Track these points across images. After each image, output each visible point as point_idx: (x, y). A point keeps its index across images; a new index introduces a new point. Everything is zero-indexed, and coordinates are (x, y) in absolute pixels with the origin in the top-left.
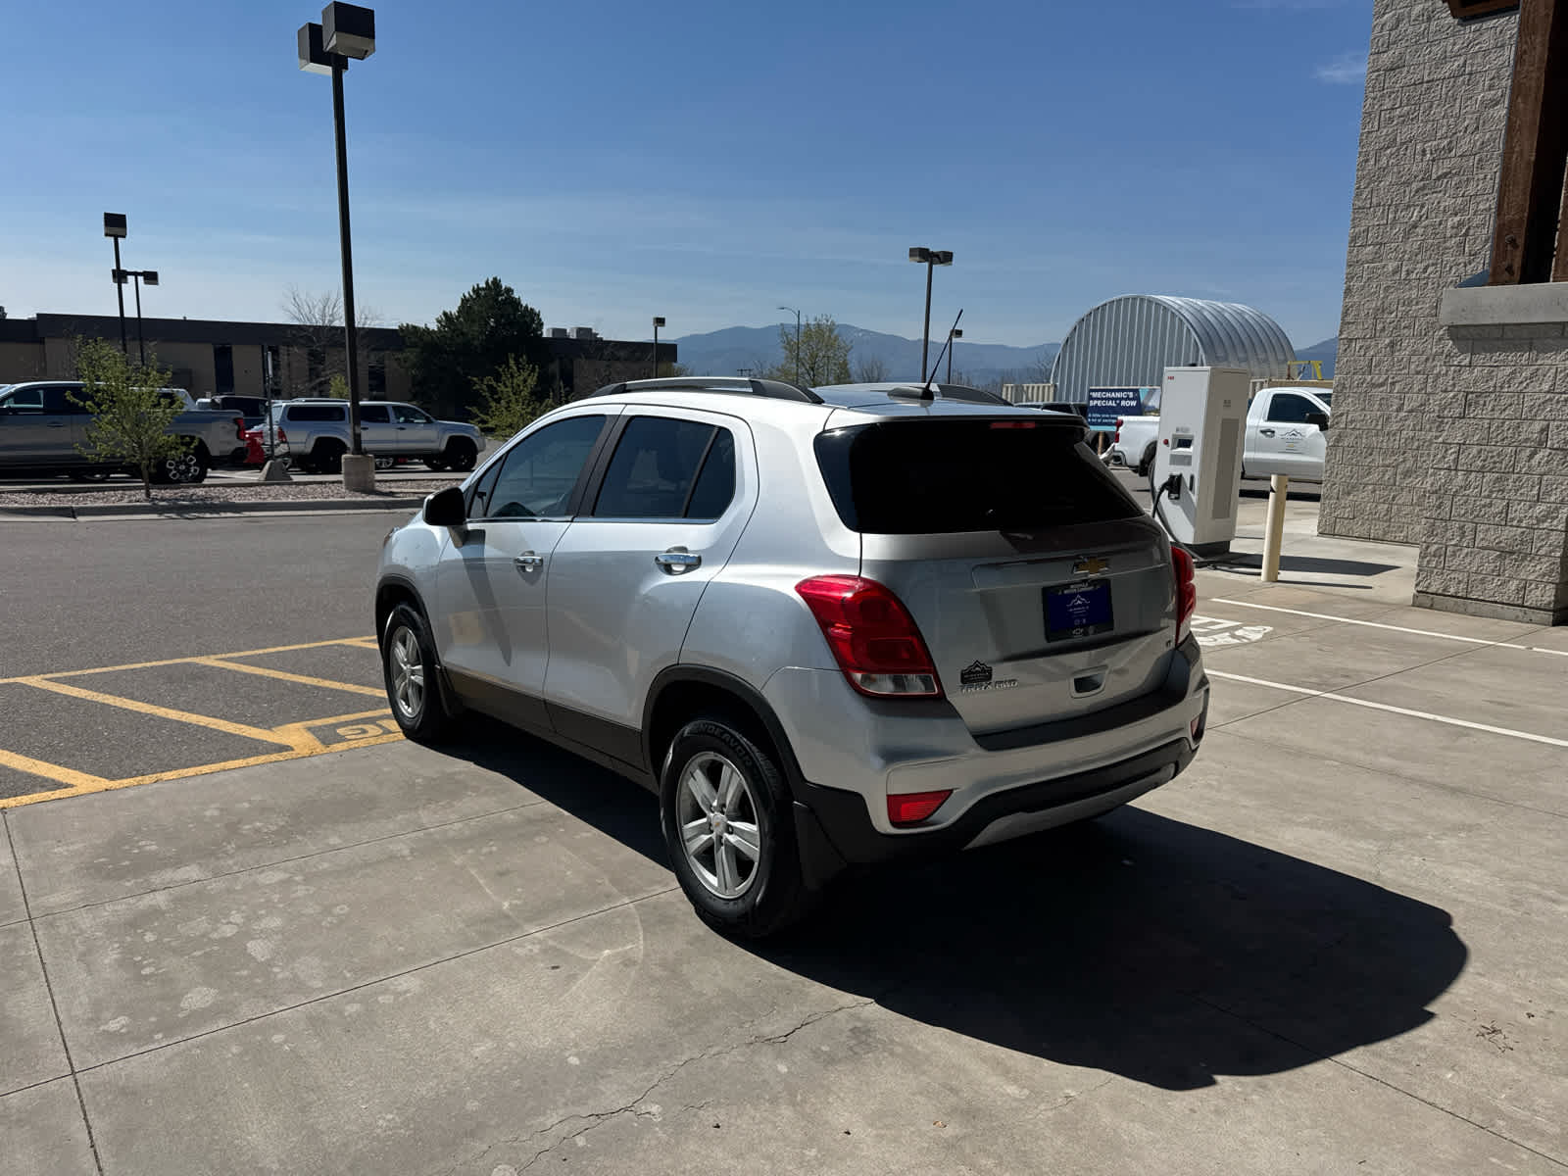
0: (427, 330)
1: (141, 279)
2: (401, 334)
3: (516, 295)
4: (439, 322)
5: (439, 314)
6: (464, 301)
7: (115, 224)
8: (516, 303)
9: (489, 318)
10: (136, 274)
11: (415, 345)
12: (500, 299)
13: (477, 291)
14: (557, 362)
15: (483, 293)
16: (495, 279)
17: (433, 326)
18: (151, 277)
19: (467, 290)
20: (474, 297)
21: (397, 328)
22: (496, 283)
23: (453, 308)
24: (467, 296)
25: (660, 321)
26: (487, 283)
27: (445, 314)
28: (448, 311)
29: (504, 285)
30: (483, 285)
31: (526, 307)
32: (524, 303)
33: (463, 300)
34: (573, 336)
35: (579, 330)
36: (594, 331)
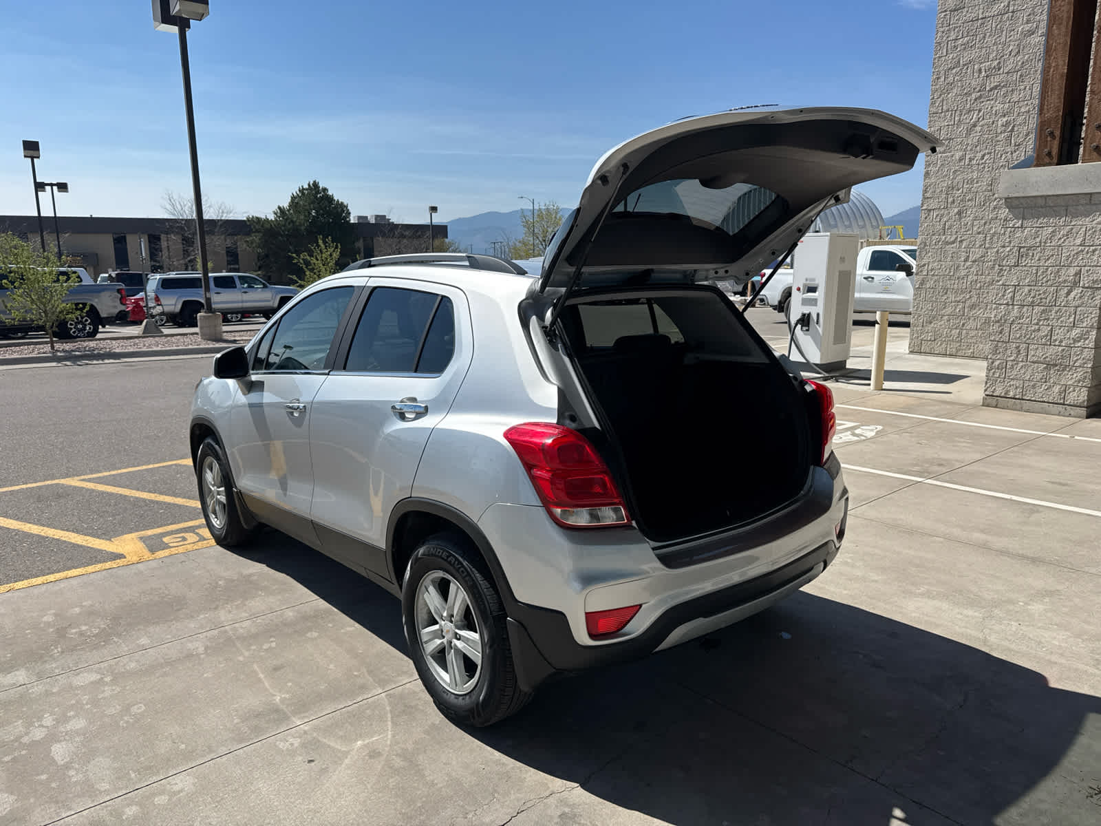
0: (267, 220)
1: (55, 188)
2: (248, 223)
3: (330, 193)
4: (275, 213)
5: (275, 208)
6: (293, 198)
7: (31, 148)
8: (330, 199)
9: (311, 210)
10: (52, 185)
11: (257, 231)
12: (319, 196)
13: (302, 190)
14: (361, 241)
15: (306, 192)
16: (315, 182)
17: (272, 217)
18: (63, 187)
19: (295, 190)
20: (300, 195)
21: (245, 219)
22: (316, 185)
23: (285, 204)
24: (295, 194)
25: (434, 209)
26: (309, 185)
27: (279, 208)
28: (281, 206)
29: (321, 186)
30: (306, 186)
31: (338, 201)
32: (336, 198)
33: (292, 198)
34: (373, 221)
35: (377, 217)
36: (387, 217)
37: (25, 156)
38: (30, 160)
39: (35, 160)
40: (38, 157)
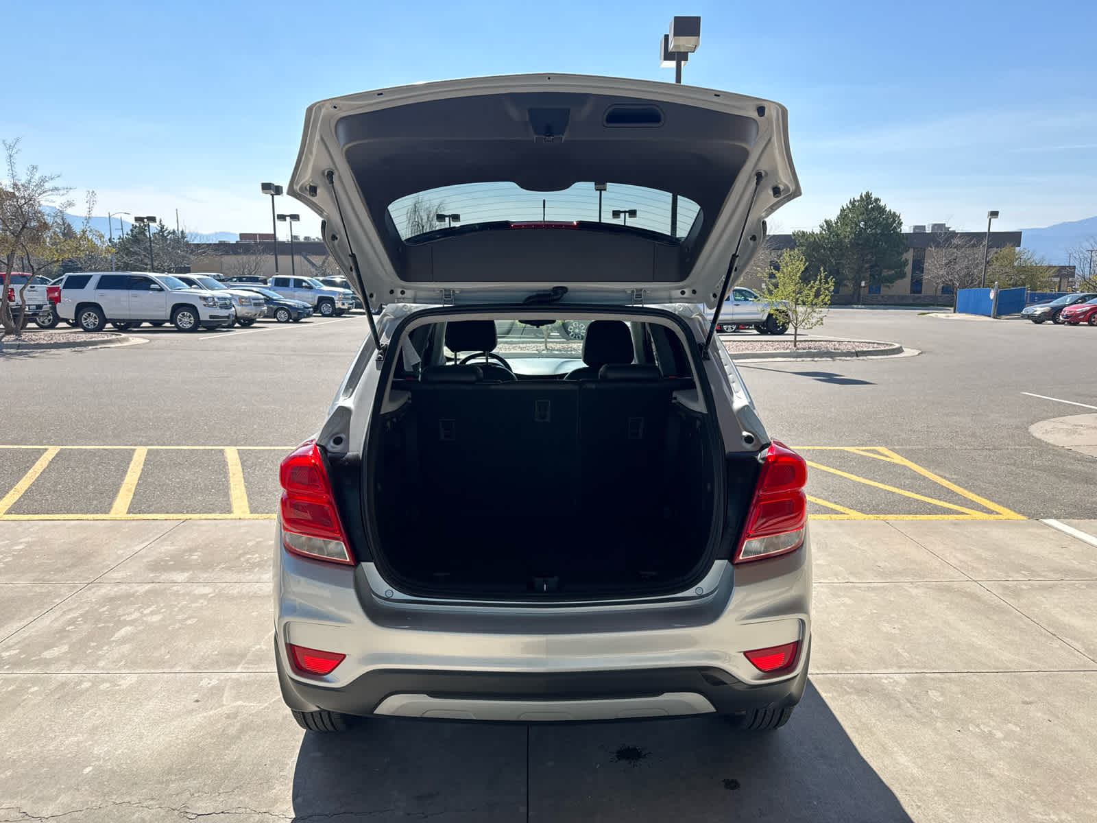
0: (812, 234)
1: (627, 214)
2: (793, 238)
3: (882, 204)
4: (821, 227)
5: (822, 222)
6: (843, 210)
8: (881, 210)
9: (860, 222)
10: (625, 212)
11: (801, 245)
12: (870, 207)
13: (853, 203)
14: (911, 250)
15: (857, 204)
16: (867, 193)
17: (817, 230)
19: (845, 203)
20: (850, 207)
21: (791, 233)
22: (868, 196)
23: (833, 216)
24: (845, 207)
25: (994, 214)
26: (861, 196)
27: (826, 221)
28: (828, 219)
29: (874, 196)
30: (858, 198)
31: (890, 211)
32: (888, 209)
33: (841, 210)
34: (928, 230)
35: (934, 226)
36: (947, 226)
37: (597, 190)
38: (598, 192)
39: (603, 192)
40: (605, 190)
